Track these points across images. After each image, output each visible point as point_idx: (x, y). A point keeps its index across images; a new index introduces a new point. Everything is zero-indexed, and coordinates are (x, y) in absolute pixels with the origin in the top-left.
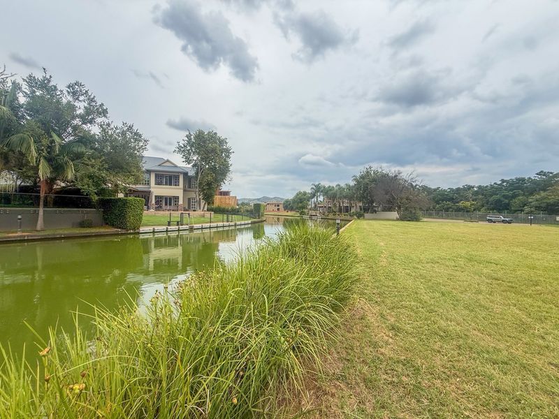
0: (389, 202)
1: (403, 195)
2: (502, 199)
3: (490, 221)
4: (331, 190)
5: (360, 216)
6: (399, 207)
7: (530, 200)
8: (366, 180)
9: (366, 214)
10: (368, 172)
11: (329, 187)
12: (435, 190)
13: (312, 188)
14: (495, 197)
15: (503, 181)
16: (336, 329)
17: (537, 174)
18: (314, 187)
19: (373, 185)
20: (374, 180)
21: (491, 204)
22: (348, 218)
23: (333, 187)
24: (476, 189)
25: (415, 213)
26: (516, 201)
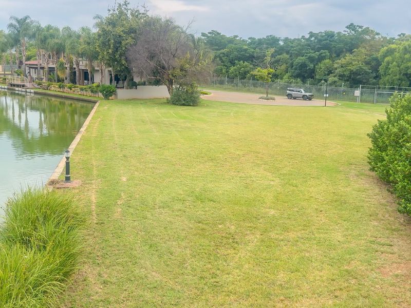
0: (155, 72)
1: (177, 63)
2: (308, 62)
3: (290, 96)
4: (52, 36)
5: (108, 94)
6: (171, 83)
7: (336, 66)
8: (119, 30)
9: (119, 91)
10: (121, 13)
11: (49, 28)
12: (231, 41)
13: (11, 25)
14: (300, 60)
15: (312, 35)
16: (64, 293)
17: (347, 27)
18: (14, 22)
19: (130, 40)
20: (131, 31)
21: (296, 69)
22: (88, 95)
23: (57, 30)
24: (281, 43)
25: (192, 93)
26: (322, 66)
